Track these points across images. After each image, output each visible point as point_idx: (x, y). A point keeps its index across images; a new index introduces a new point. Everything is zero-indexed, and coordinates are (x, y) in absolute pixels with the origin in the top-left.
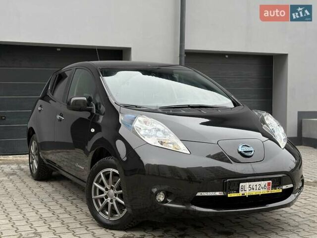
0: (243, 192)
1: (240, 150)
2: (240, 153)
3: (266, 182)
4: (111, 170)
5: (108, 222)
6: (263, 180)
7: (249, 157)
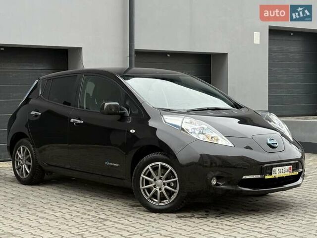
0: (275, 175)
1: (269, 143)
2: (269, 145)
3: (289, 167)
4: (160, 163)
5: (158, 207)
6: (287, 165)
7: (275, 148)
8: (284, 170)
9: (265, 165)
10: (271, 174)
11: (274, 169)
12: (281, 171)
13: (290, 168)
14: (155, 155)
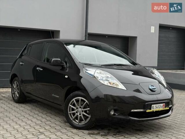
0: (153, 109)
1: (150, 88)
2: (150, 89)
4: (80, 98)
5: (78, 126)
6: (161, 103)
7: (154, 91)
8: (159, 106)
9: (147, 103)
10: (150, 109)
11: (152, 105)
12: (158, 107)
13: (164, 105)
14: (78, 93)
